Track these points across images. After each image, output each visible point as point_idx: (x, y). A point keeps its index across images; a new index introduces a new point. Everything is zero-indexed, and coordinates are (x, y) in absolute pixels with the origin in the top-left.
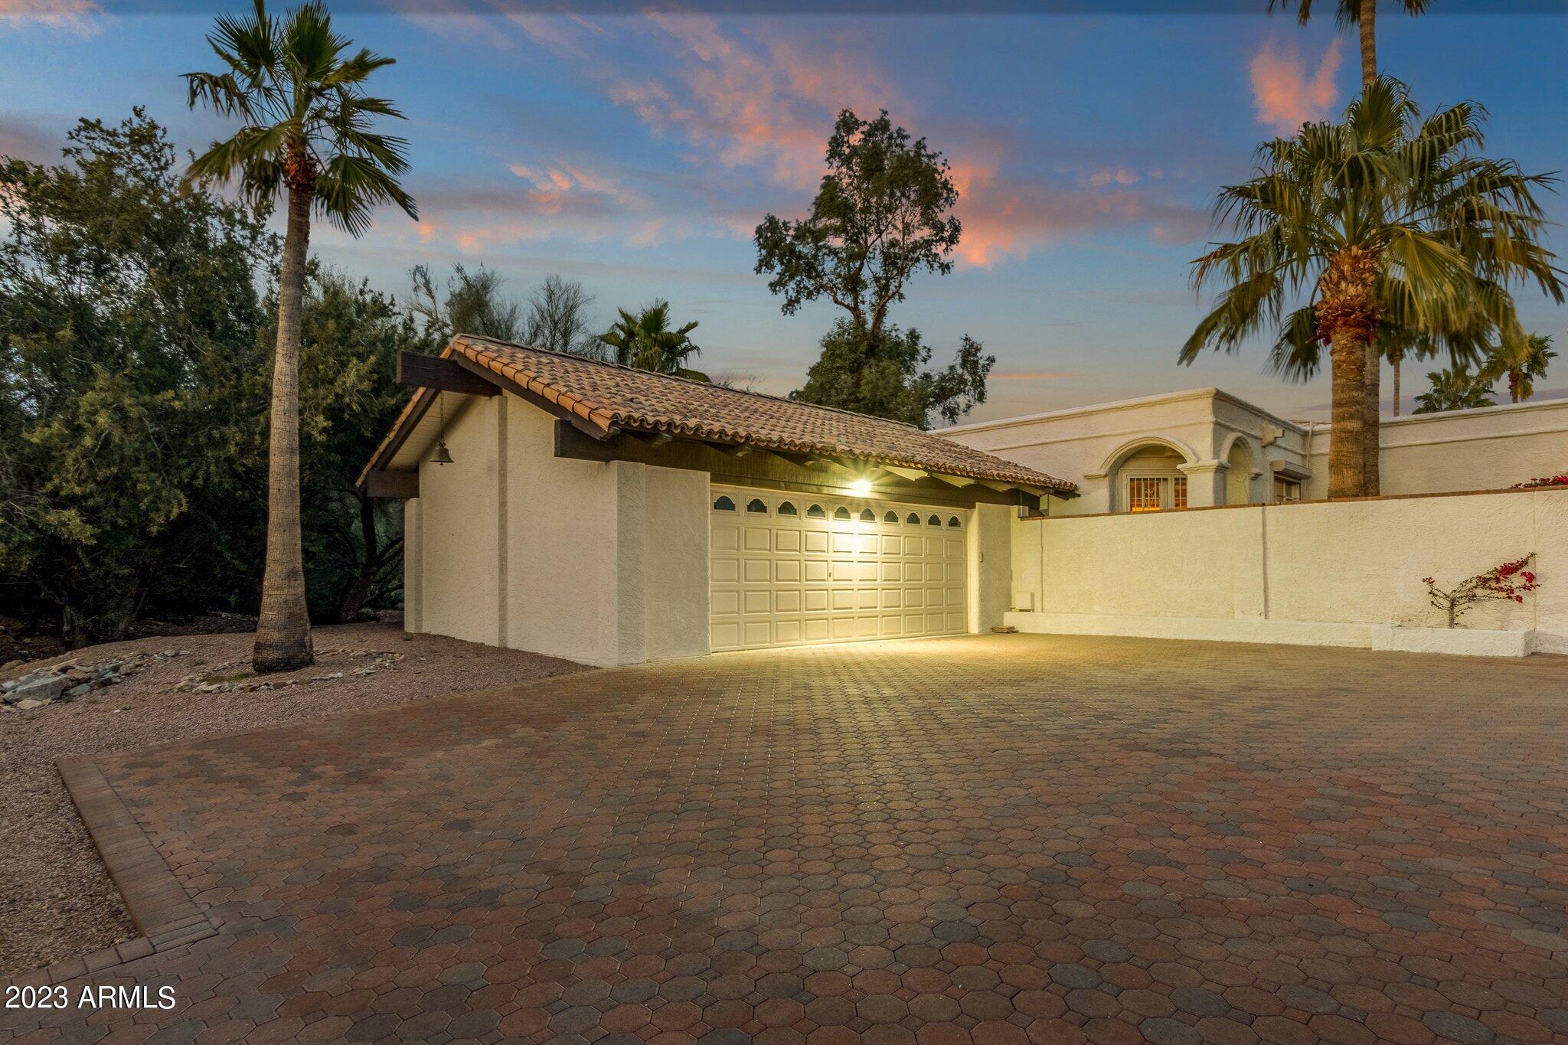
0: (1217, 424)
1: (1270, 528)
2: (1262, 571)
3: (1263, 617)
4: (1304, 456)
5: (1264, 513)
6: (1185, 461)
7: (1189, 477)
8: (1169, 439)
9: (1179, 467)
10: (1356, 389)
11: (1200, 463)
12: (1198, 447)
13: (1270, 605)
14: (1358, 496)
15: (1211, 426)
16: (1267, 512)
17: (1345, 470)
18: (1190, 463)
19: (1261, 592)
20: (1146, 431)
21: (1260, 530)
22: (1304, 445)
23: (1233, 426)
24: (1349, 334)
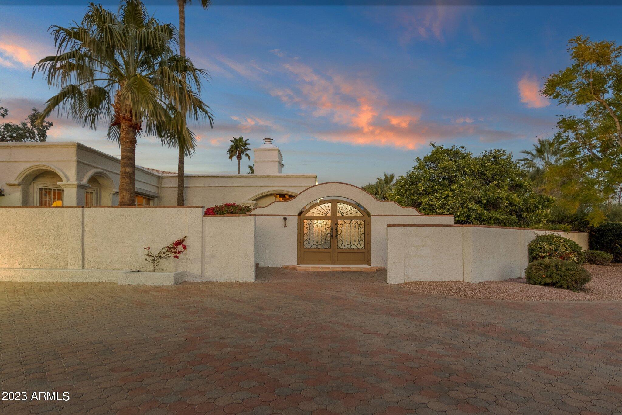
0: (79, 162)
1: (86, 219)
2: (81, 243)
3: (81, 268)
4: (158, 187)
5: (83, 211)
6: (61, 180)
7: (65, 189)
8: (53, 167)
9: (58, 183)
10: (130, 152)
11: (69, 183)
12: (68, 174)
13: (85, 261)
14: (130, 205)
15: (75, 163)
16: (85, 211)
17: (124, 192)
18: (64, 182)
19: (81, 254)
20: (42, 162)
21: (81, 220)
22: (158, 182)
23: (95, 165)
24: (127, 124)
